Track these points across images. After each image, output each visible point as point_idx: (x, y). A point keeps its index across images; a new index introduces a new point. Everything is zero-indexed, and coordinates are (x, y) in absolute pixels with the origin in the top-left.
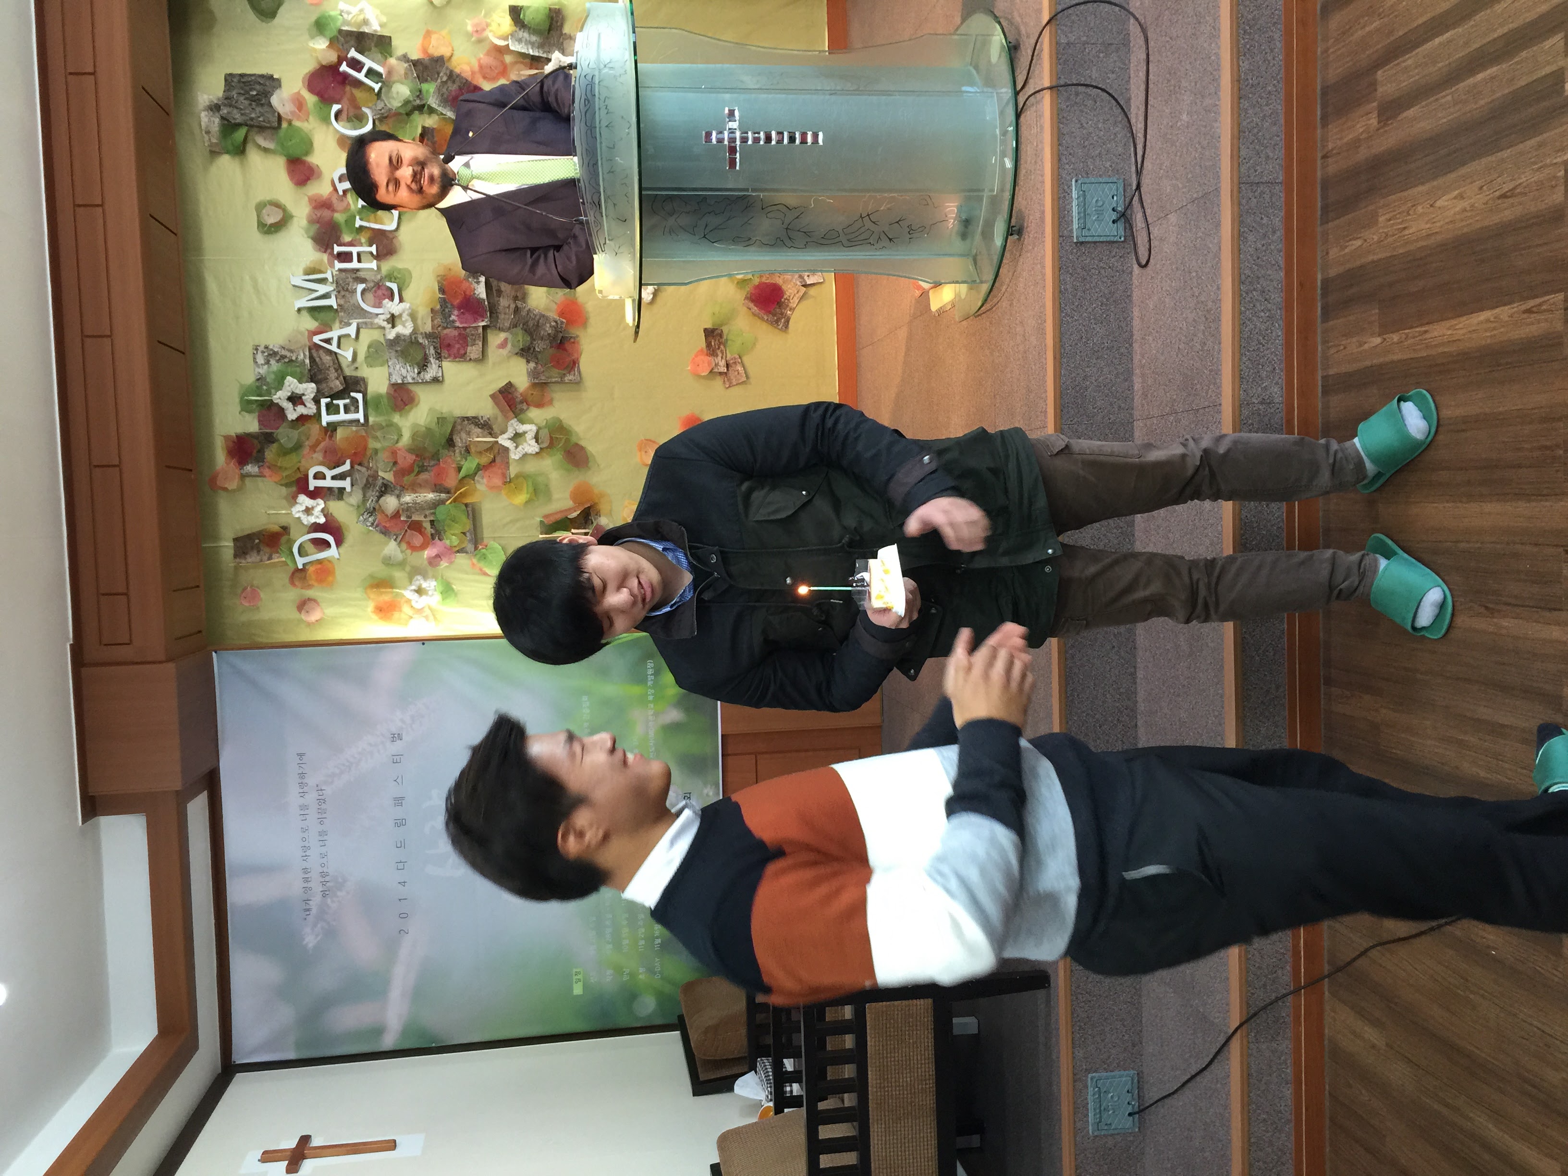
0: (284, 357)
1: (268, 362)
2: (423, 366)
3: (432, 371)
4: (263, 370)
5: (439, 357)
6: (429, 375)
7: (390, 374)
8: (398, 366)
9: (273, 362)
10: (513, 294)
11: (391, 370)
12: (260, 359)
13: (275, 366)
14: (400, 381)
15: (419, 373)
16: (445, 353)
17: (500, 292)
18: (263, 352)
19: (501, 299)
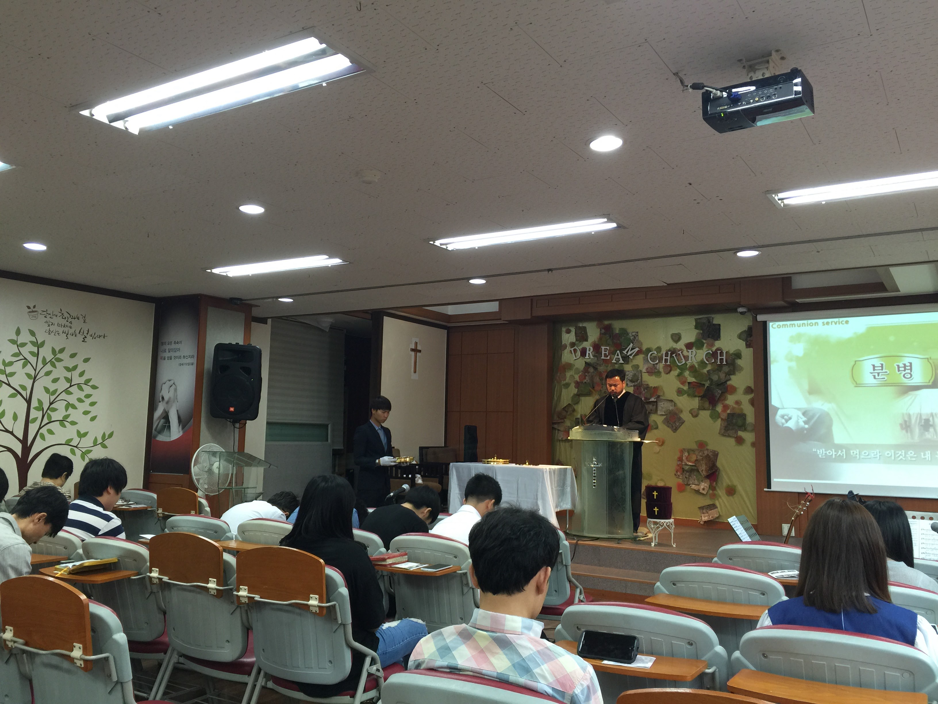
0: (634, 340)
1: (633, 336)
2: (631, 381)
3: (630, 384)
4: (630, 335)
5: (634, 386)
6: (628, 382)
7: (629, 371)
8: (631, 374)
9: (633, 337)
10: (653, 409)
11: (630, 372)
12: (634, 334)
13: (632, 338)
14: (626, 374)
15: (629, 380)
16: (636, 387)
17: (653, 405)
18: (636, 334)
19: (651, 406)
